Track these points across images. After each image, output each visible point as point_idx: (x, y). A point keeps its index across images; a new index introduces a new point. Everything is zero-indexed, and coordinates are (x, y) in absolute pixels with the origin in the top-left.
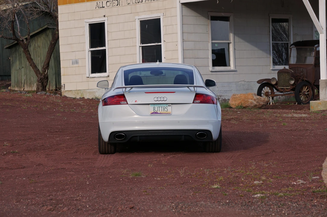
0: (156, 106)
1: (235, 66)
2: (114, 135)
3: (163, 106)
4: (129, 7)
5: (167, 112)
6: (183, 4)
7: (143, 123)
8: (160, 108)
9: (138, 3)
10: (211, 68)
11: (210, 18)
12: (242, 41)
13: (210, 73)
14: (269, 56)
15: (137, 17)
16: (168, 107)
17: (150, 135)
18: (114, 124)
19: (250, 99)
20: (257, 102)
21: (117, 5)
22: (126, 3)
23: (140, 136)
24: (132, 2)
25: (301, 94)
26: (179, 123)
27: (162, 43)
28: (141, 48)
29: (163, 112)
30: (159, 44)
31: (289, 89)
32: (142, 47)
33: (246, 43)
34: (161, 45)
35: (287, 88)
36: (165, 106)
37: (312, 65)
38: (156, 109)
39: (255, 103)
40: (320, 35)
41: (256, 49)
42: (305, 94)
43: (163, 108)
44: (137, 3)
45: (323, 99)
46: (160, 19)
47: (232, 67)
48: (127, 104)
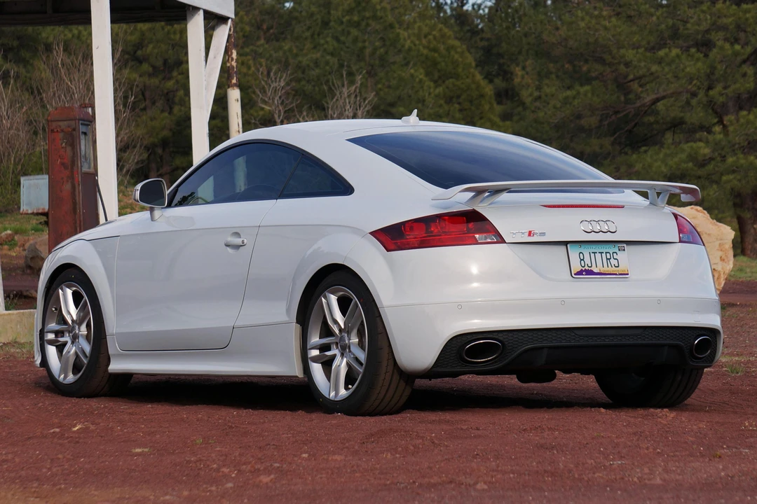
0: (586, 251)
2: (459, 346)
3: (604, 251)
5: (620, 270)
7: (563, 305)
8: (598, 256)
16: (618, 252)
17: (582, 343)
18: (463, 308)
23: (550, 348)
26: (659, 304)
29: (606, 269)
36: (611, 249)
38: (587, 261)
43: (604, 255)
48: (501, 241)
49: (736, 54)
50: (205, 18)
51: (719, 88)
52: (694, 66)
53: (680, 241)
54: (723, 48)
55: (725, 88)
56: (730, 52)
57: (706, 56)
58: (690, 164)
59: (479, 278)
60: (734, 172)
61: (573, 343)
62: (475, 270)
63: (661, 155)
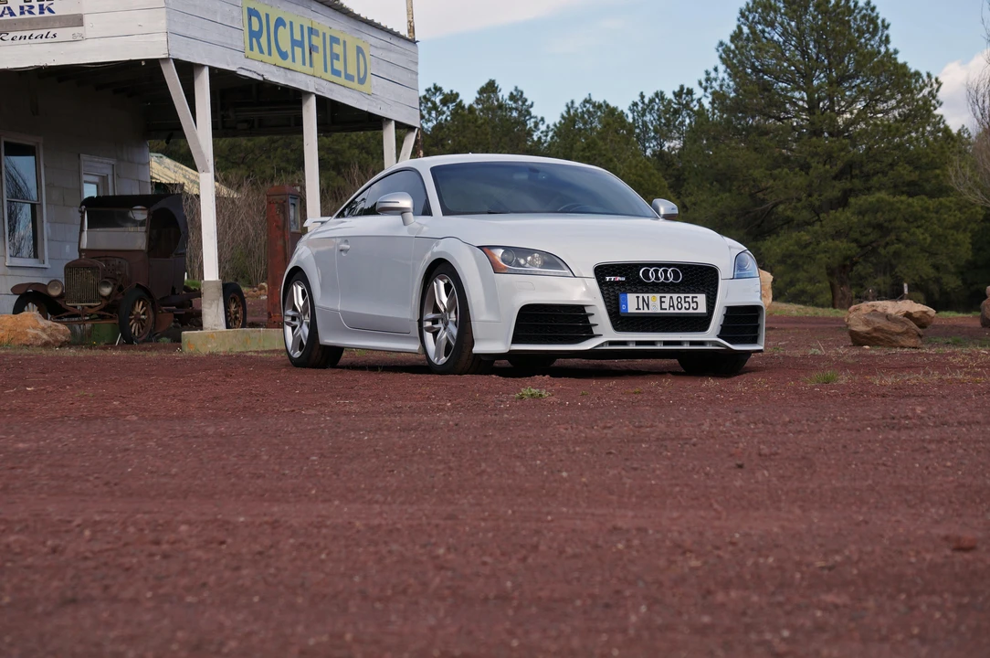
19: (29, 328)
20: (49, 335)
25: (131, 319)
31: (97, 308)
35: (92, 304)
37: (142, 251)
39: (45, 337)
42: (140, 319)
45: (214, 327)
49: (827, 171)
50: (396, 128)
51: (816, 196)
52: (799, 180)
54: (818, 168)
55: (820, 196)
56: (822, 170)
57: (807, 174)
58: (796, 247)
60: (826, 252)
63: (778, 241)
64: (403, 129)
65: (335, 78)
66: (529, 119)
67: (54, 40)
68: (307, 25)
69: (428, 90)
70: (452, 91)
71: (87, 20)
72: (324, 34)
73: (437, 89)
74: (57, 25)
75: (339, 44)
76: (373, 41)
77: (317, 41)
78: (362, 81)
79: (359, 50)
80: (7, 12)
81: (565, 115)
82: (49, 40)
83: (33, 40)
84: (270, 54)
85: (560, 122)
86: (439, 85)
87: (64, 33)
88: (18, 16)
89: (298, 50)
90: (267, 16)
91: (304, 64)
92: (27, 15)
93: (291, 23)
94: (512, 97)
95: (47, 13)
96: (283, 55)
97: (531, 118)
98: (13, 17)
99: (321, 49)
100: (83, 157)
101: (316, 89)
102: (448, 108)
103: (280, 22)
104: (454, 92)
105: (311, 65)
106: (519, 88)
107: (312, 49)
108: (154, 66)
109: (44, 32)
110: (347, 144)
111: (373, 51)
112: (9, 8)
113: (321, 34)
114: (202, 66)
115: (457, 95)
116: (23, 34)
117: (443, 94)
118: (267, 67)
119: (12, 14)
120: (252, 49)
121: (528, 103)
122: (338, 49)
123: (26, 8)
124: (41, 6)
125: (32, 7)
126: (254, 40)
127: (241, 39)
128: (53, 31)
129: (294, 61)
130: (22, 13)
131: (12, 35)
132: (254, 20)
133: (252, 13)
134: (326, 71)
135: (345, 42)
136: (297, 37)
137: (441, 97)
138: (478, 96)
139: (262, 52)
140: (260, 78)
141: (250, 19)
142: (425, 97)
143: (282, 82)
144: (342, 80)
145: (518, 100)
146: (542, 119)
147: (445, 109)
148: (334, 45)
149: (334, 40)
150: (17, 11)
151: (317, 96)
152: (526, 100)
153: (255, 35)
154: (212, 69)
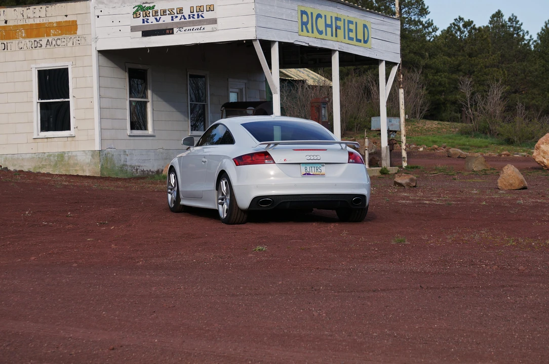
0: (308, 166)
1: (154, 130)
2: (257, 201)
3: (316, 166)
4: (21, 52)
5: (321, 173)
6: (99, 51)
7: (296, 186)
8: (313, 168)
9: (35, 47)
10: (129, 132)
11: (127, 70)
12: (160, 99)
13: (128, 138)
14: (186, 119)
15: (33, 66)
16: (322, 167)
17: (303, 200)
18: (258, 187)
21: (4, 49)
22: (17, 47)
23: (291, 202)
24: (25, 46)
26: (336, 185)
27: (71, 99)
28: (39, 104)
29: (316, 173)
30: (67, 100)
32: (41, 103)
33: (164, 103)
34: (69, 101)
36: (318, 166)
38: (308, 170)
40: (273, 95)
41: (174, 110)
43: (315, 168)
44: (33, 47)
46: (68, 68)
47: (150, 130)
48: (274, 163)
50: (386, 64)
53: (349, 163)
59: (274, 176)
61: (300, 200)
62: (272, 173)
64: (390, 65)
65: (350, 42)
66: (520, 32)
67: (204, 31)
68: (334, 16)
69: (456, 20)
70: (469, 20)
71: (218, 21)
72: (344, 20)
73: (461, 19)
74: (205, 23)
75: (353, 24)
76: (373, 20)
77: (340, 24)
78: (366, 42)
79: (365, 26)
80: (183, 17)
81: (544, 28)
82: (201, 31)
83: (194, 31)
84: (313, 32)
85: (541, 32)
86: (462, 17)
87: (208, 27)
88: (188, 20)
89: (329, 29)
90: (312, 13)
91: (332, 36)
92: (192, 19)
93: (325, 16)
94: (510, 19)
95: (201, 18)
96: (320, 33)
97: (521, 31)
98: (186, 20)
99: (342, 28)
100: (230, 80)
101: (339, 48)
102: (467, 29)
103: (319, 16)
104: (470, 20)
105: (336, 36)
106: (514, 15)
107: (337, 28)
108: (249, 43)
109: (199, 27)
110: (408, 51)
111: (373, 26)
112: (184, 16)
113: (342, 20)
114: (274, 42)
115: (472, 22)
116: (190, 28)
117: (464, 22)
118: (311, 39)
119: (185, 19)
120: (302, 31)
121: (520, 23)
122: (352, 27)
123: (191, 16)
124: (198, 14)
125: (194, 15)
126: (304, 26)
127: (297, 26)
128: (203, 27)
129: (326, 35)
130: (189, 18)
131: (184, 28)
132: (304, 16)
133: (303, 12)
134: (345, 38)
135: (356, 23)
136: (329, 22)
137: (463, 23)
138: (491, 20)
139: (308, 31)
140: (307, 45)
141: (302, 16)
142: (454, 24)
143: (319, 46)
144: (354, 42)
145: (513, 21)
146: (527, 32)
147: (465, 29)
148: (350, 25)
149: (350, 22)
150: (187, 17)
151: (339, 51)
152: (518, 21)
153: (304, 24)
154: (280, 43)
